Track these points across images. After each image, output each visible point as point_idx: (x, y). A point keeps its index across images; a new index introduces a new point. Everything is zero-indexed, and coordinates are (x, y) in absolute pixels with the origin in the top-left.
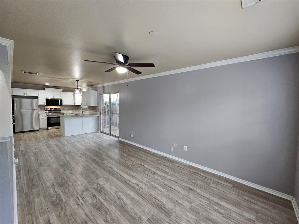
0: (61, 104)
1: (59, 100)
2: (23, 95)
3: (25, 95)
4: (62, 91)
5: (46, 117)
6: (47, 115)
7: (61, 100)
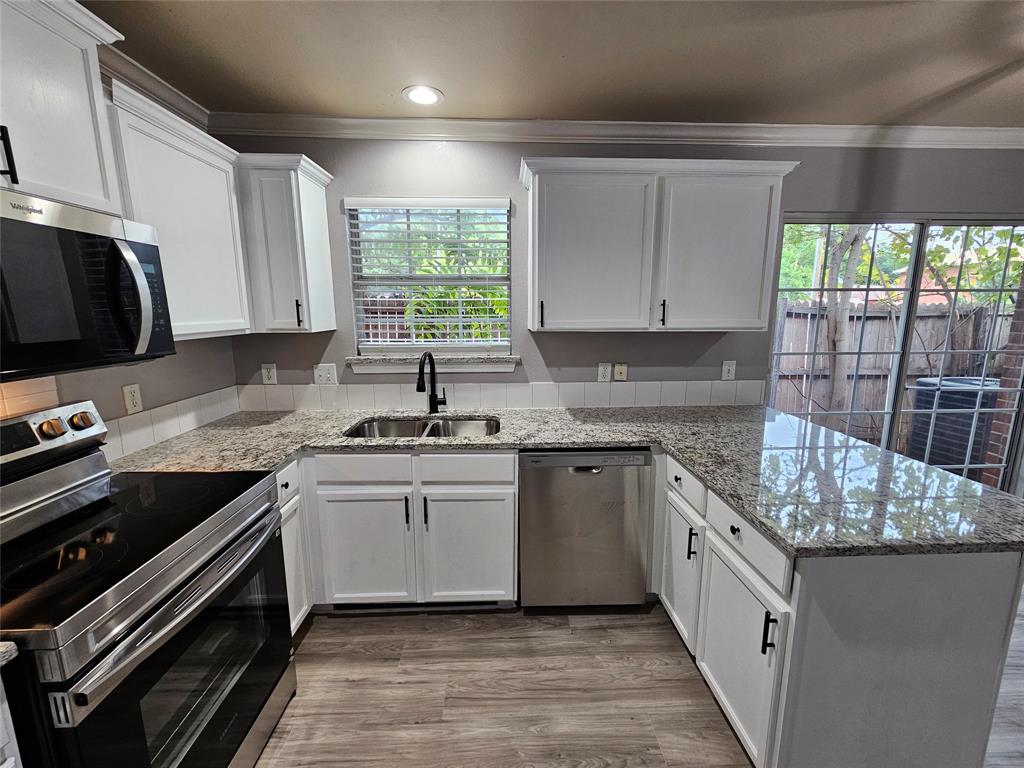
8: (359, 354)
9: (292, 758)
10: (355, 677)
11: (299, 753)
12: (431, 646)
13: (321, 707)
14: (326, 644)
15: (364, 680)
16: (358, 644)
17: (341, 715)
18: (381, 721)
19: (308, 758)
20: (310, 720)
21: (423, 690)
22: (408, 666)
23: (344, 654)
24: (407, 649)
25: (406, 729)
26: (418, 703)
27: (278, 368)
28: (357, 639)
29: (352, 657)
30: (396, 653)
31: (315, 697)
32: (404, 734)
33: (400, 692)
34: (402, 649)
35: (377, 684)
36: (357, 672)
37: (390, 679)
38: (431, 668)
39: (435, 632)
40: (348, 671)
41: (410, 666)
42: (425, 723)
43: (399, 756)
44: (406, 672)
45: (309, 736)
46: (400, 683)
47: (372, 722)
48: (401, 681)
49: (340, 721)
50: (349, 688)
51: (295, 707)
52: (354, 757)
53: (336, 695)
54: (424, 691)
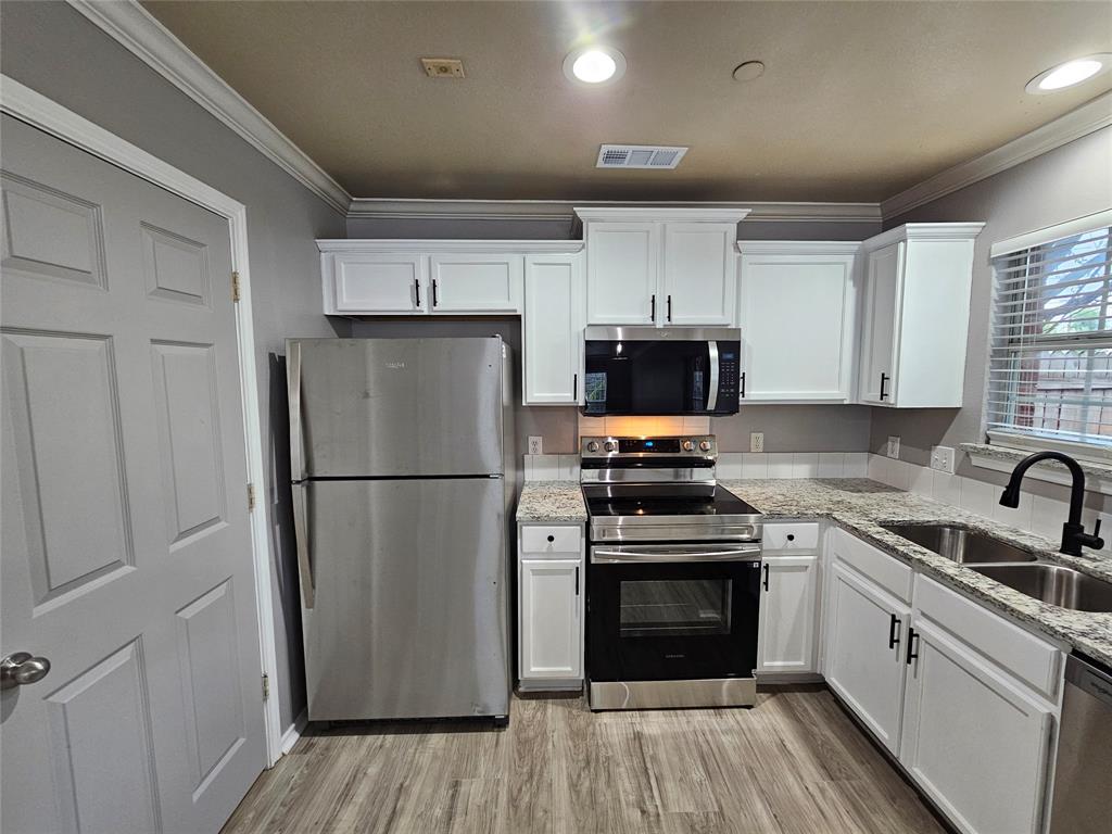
0: (730, 403)
1: (704, 345)
2: (402, 304)
3: (425, 309)
4: (746, 231)
5: (580, 562)
6: (589, 543)
7: (731, 349)
8: (988, 442)
9: (706, 728)
10: (789, 746)
11: (711, 731)
12: (874, 811)
13: (750, 730)
14: (805, 710)
15: (791, 755)
16: (824, 736)
17: (750, 747)
18: (761, 782)
19: (709, 738)
20: (736, 727)
21: (815, 815)
22: (830, 790)
23: (805, 728)
24: (851, 785)
25: (765, 807)
26: (797, 813)
27: (901, 443)
28: (828, 733)
29: (807, 736)
30: (838, 774)
31: (755, 723)
32: (759, 806)
33: (797, 791)
34: (848, 779)
35: (794, 767)
36: (794, 745)
37: (805, 777)
38: (845, 818)
39: (898, 812)
40: (791, 738)
41: (831, 792)
42: (780, 825)
43: (739, 808)
44: (822, 791)
45: (725, 732)
46: (807, 788)
47: (757, 775)
48: (811, 789)
49: (746, 749)
50: (777, 746)
51: (741, 714)
52: (723, 770)
53: (764, 737)
54: (813, 816)
